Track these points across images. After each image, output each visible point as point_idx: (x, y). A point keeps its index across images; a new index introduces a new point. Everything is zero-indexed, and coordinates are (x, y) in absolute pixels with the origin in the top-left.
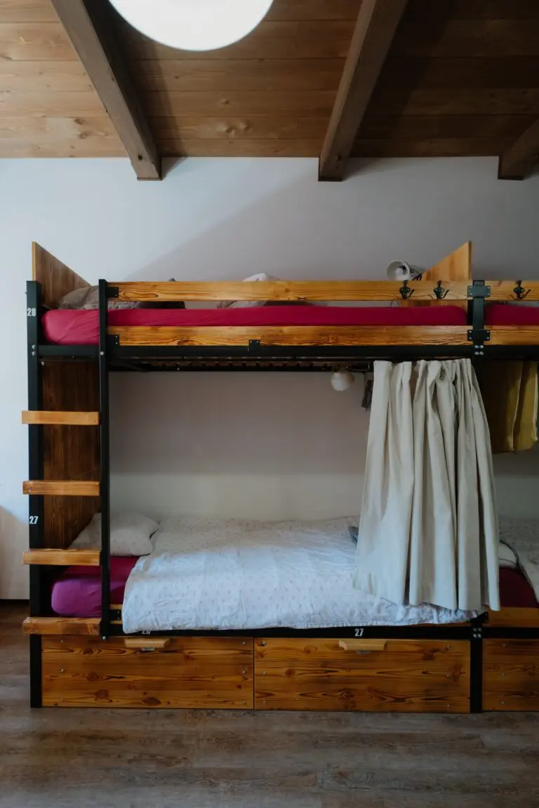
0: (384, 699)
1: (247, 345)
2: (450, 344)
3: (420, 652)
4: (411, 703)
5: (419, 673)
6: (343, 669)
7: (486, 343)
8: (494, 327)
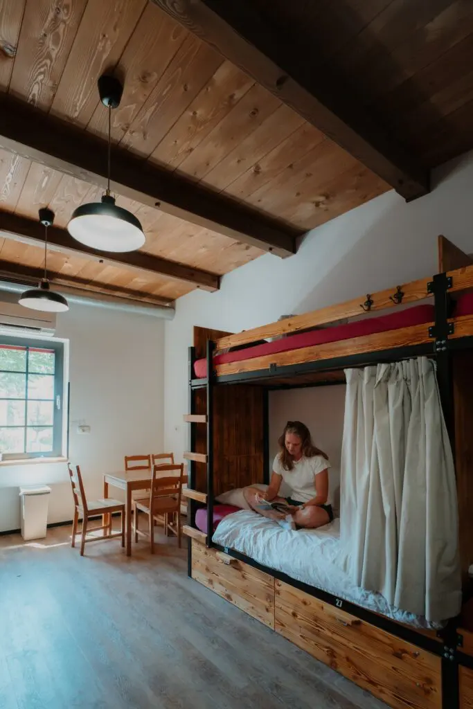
0: (360, 675)
1: (269, 367)
2: (410, 344)
3: (389, 645)
4: (381, 691)
5: (390, 666)
6: (330, 630)
7: (449, 337)
8: (458, 318)
